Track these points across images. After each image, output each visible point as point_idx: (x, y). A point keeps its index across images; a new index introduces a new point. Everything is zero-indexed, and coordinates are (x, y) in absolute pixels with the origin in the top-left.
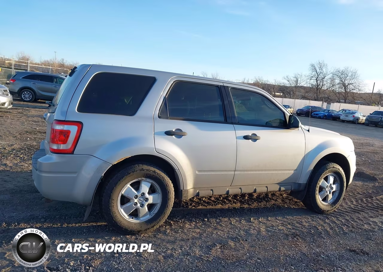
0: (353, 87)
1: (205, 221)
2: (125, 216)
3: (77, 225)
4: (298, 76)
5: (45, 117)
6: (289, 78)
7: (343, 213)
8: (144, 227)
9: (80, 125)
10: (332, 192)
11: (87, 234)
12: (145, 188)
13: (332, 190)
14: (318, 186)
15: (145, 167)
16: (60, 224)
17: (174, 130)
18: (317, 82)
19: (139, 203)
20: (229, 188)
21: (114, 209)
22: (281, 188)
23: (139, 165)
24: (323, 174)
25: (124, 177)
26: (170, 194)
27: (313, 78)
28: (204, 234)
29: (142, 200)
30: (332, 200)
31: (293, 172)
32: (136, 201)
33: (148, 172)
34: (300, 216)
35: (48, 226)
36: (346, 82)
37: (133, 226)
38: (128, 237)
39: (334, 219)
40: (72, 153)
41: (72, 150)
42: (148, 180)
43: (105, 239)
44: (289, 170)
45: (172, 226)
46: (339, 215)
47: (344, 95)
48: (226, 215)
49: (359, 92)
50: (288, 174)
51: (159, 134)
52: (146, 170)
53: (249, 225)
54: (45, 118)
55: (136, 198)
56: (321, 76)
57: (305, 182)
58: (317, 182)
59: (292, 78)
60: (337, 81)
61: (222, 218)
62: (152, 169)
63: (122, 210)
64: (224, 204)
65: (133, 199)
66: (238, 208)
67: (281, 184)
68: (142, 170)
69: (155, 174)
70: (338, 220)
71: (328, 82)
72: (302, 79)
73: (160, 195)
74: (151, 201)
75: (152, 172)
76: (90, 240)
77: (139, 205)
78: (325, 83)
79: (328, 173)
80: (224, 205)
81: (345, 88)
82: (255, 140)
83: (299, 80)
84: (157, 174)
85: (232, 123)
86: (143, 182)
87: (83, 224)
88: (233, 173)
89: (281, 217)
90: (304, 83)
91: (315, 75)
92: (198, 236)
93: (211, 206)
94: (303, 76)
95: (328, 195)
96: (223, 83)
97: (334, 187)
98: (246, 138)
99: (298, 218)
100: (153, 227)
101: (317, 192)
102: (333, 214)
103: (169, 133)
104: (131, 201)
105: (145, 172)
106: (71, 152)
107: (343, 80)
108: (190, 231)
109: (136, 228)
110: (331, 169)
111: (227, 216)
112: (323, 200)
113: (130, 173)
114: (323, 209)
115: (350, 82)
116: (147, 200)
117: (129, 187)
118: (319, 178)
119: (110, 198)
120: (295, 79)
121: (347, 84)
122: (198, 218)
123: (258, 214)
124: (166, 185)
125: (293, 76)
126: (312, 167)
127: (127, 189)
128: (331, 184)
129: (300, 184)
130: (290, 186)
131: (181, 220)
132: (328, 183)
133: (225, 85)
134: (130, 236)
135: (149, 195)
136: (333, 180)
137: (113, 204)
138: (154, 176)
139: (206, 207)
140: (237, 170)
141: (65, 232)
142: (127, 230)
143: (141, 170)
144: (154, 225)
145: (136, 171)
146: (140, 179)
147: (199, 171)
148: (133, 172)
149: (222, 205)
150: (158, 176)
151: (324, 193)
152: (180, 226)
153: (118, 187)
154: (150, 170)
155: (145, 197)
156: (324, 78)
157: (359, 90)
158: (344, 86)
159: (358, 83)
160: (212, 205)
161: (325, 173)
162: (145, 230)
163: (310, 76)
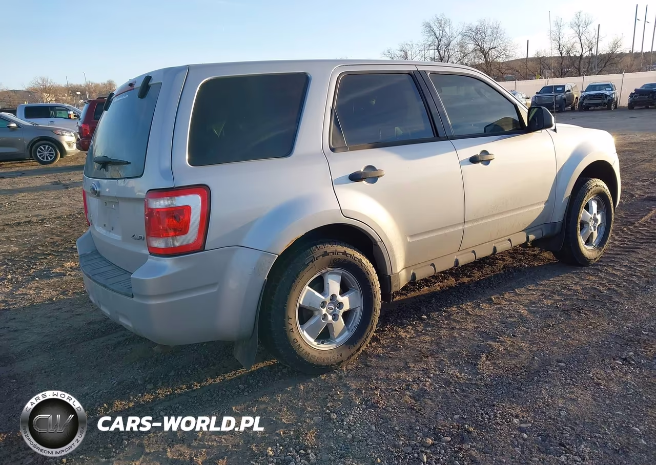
0: (496, 53)
1: (424, 319)
2: (311, 343)
3: (218, 380)
4: (406, 47)
5: (98, 190)
6: (392, 53)
7: (614, 258)
8: (346, 353)
9: (203, 190)
10: (597, 227)
11: (250, 392)
12: (334, 286)
13: (597, 223)
14: (579, 221)
15: (330, 248)
16: (185, 387)
17: (362, 171)
18: (439, 53)
19: (330, 314)
20: (458, 255)
21: (295, 335)
22: (530, 236)
23: (318, 246)
24: (585, 199)
25: (299, 273)
26: (374, 287)
27: (431, 48)
28: (442, 342)
29: (333, 307)
30: (597, 241)
31: (543, 206)
32: (324, 311)
33: (335, 256)
34: (558, 276)
35: (167, 395)
36: (486, 46)
37: (329, 356)
38: (323, 378)
39: (610, 270)
40: (202, 248)
41: (201, 242)
42: (336, 270)
43: (289, 392)
44: (538, 204)
45: (380, 340)
46: (612, 261)
47: (485, 68)
48: (449, 302)
49: (507, 60)
50: (537, 210)
51: (339, 182)
52: (332, 254)
53: (497, 310)
54: (99, 192)
55: (323, 307)
56: (444, 41)
57: (561, 219)
58: (578, 215)
59: (398, 53)
60: (471, 46)
61: (447, 308)
62: (341, 249)
63: (305, 333)
64: (430, 283)
65: (318, 310)
66: (456, 286)
67: (528, 230)
68: (326, 254)
69: (346, 258)
70: (615, 269)
71: (456, 50)
72: (413, 51)
73: (359, 292)
74: (346, 307)
75: (341, 254)
76: (264, 401)
77: (330, 318)
78: (451, 52)
79: (590, 197)
80: (431, 285)
81: (485, 57)
82: (487, 162)
83: (409, 53)
84: (349, 256)
85: (447, 138)
86: (330, 275)
87: (226, 376)
88: (461, 227)
89: (533, 285)
90: (419, 57)
91: (433, 42)
92: (434, 347)
93: (412, 293)
94: (414, 46)
95: (592, 233)
96: (415, 65)
97: (599, 217)
98: (474, 160)
99: (558, 281)
100: (359, 349)
101: (579, 232)
102: (601, 261)
103: (355, 177)
104: (316, 313)
105: (331, 256)
106: (199, 247)
107: (480, 44)
108: (416, 341)
109: (334, 358)
110: (593, 190)
111: (451, 303)
112: (586, 244)
113: (308, 265)
114: (589, 258)
115: (492, 45)
116: (340, 305)
117: (309, 290)
118: (580, 207)
119: (284, 317)
120: (402, 54)
121: (487, 50)
122: (411, 317)
123: (495, 288)
124: (366, 273)
125: (399, 48)
126: (568, 193)
127: (305, 294)
128: (595, 214)
129: (554, 225)
130: (540, 231)
131: (387, 327)
132: (590, 213)
133: (421, 69)
134: (325, 375)
135: (342, 296)
136: (597, 206)
137: (290, 327)
138: (345, 260)
139: (406, 295)
140: (467, 222)
141: (210, 399)
142: (321, 366)
143: (323, 256)
144: (361, 347)
145: (317, 259)
146: (323, 271)
147: (411, 236)
148: (313, 262)
149: (429, 287)
150: (352, 260)
151: (587, 232)
152: (392, 337)
153: (294, 295)
154: (338, 252)
155: (337, 301)
156: (449, 45)
157: (507, 56)
158: (483, 53)
159: (503, 45)
160: (414, 291)
161: (586, 197)
162: (348, 358)
163: (425, 44)
